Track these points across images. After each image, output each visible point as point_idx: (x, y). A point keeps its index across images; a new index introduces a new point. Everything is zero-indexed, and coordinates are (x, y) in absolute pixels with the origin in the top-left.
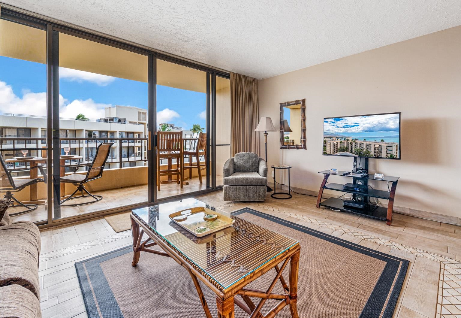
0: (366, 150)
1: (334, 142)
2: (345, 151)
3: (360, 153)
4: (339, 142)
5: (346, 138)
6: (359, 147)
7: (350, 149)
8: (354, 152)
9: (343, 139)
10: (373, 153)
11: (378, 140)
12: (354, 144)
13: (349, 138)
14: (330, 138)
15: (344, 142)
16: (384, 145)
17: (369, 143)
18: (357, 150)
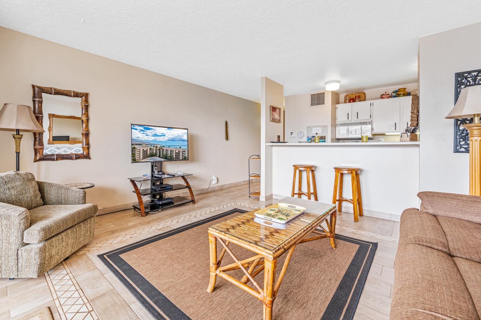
0: (170, 154)
1: (143, 148)
2: (154, 156)
3: (166, 157)
4: (148, 148)
5: (155, 146)
6: (165, 152)
7: (158, 154)
8: (161, 156)
9: (153, 146)
10: (174, 157)
11: (178, 147)
12: (161, 150)
14: (140, 145)
15: (153, 149)
16: (181, 150)
17: (172, 149)
18: (164, 155)
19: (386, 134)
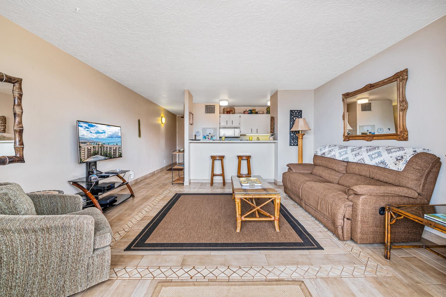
0: (110, 152)
1: (88, 147)
2: (97, 155)
3: (106, 155)
4: (92, 146)
5: (98, 143)
6: (105, 150)
7: (100, 153)
8: (103, 154)
9: (96, 144)
10: (112, 154)
11: (115, 144)
12: (102, 147)
13: (99, 143)
14: (85, 143)
15: (96, 147)
16: (117, 147)
17: (111, 146)
19: (246, 135)
